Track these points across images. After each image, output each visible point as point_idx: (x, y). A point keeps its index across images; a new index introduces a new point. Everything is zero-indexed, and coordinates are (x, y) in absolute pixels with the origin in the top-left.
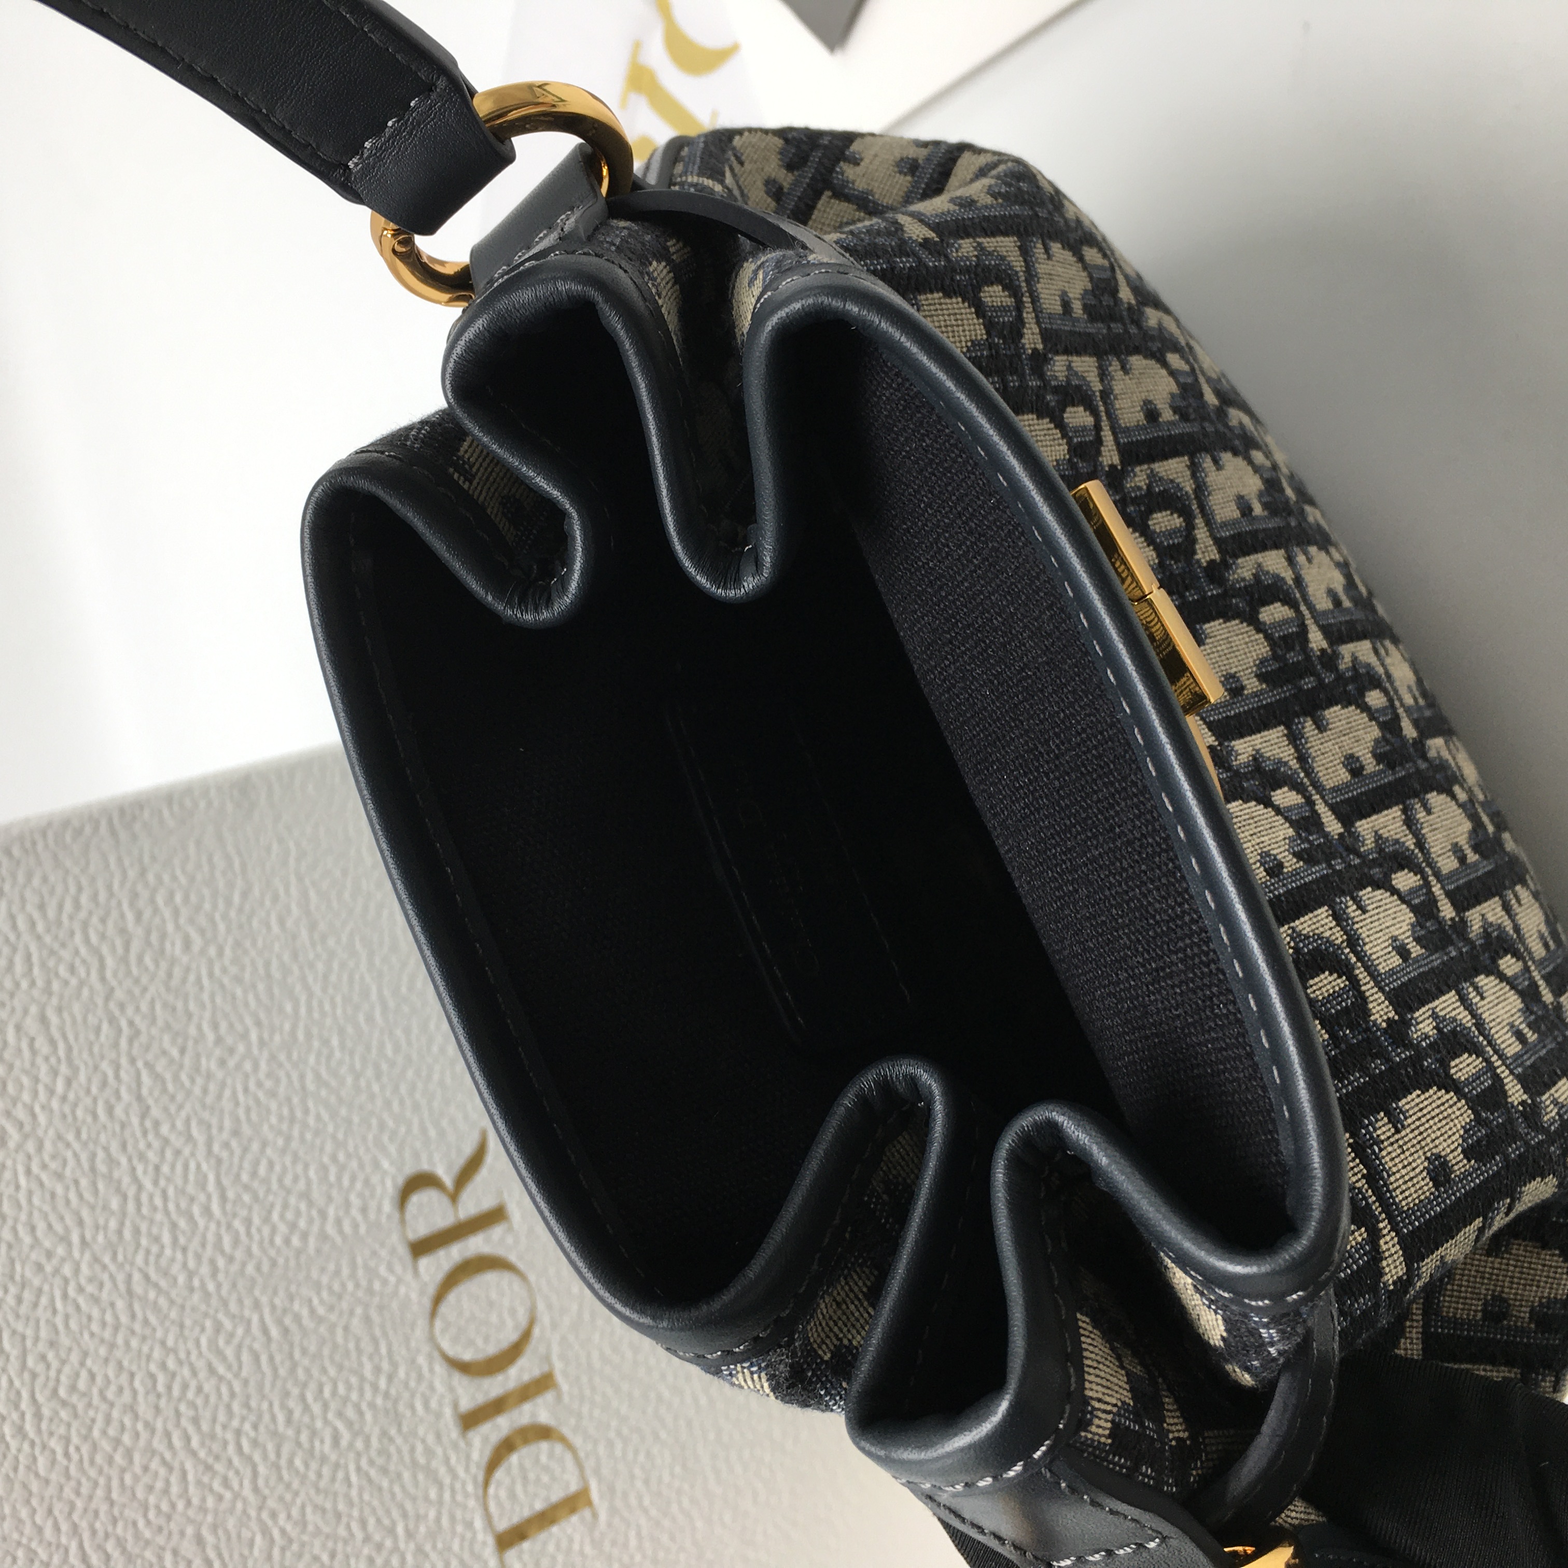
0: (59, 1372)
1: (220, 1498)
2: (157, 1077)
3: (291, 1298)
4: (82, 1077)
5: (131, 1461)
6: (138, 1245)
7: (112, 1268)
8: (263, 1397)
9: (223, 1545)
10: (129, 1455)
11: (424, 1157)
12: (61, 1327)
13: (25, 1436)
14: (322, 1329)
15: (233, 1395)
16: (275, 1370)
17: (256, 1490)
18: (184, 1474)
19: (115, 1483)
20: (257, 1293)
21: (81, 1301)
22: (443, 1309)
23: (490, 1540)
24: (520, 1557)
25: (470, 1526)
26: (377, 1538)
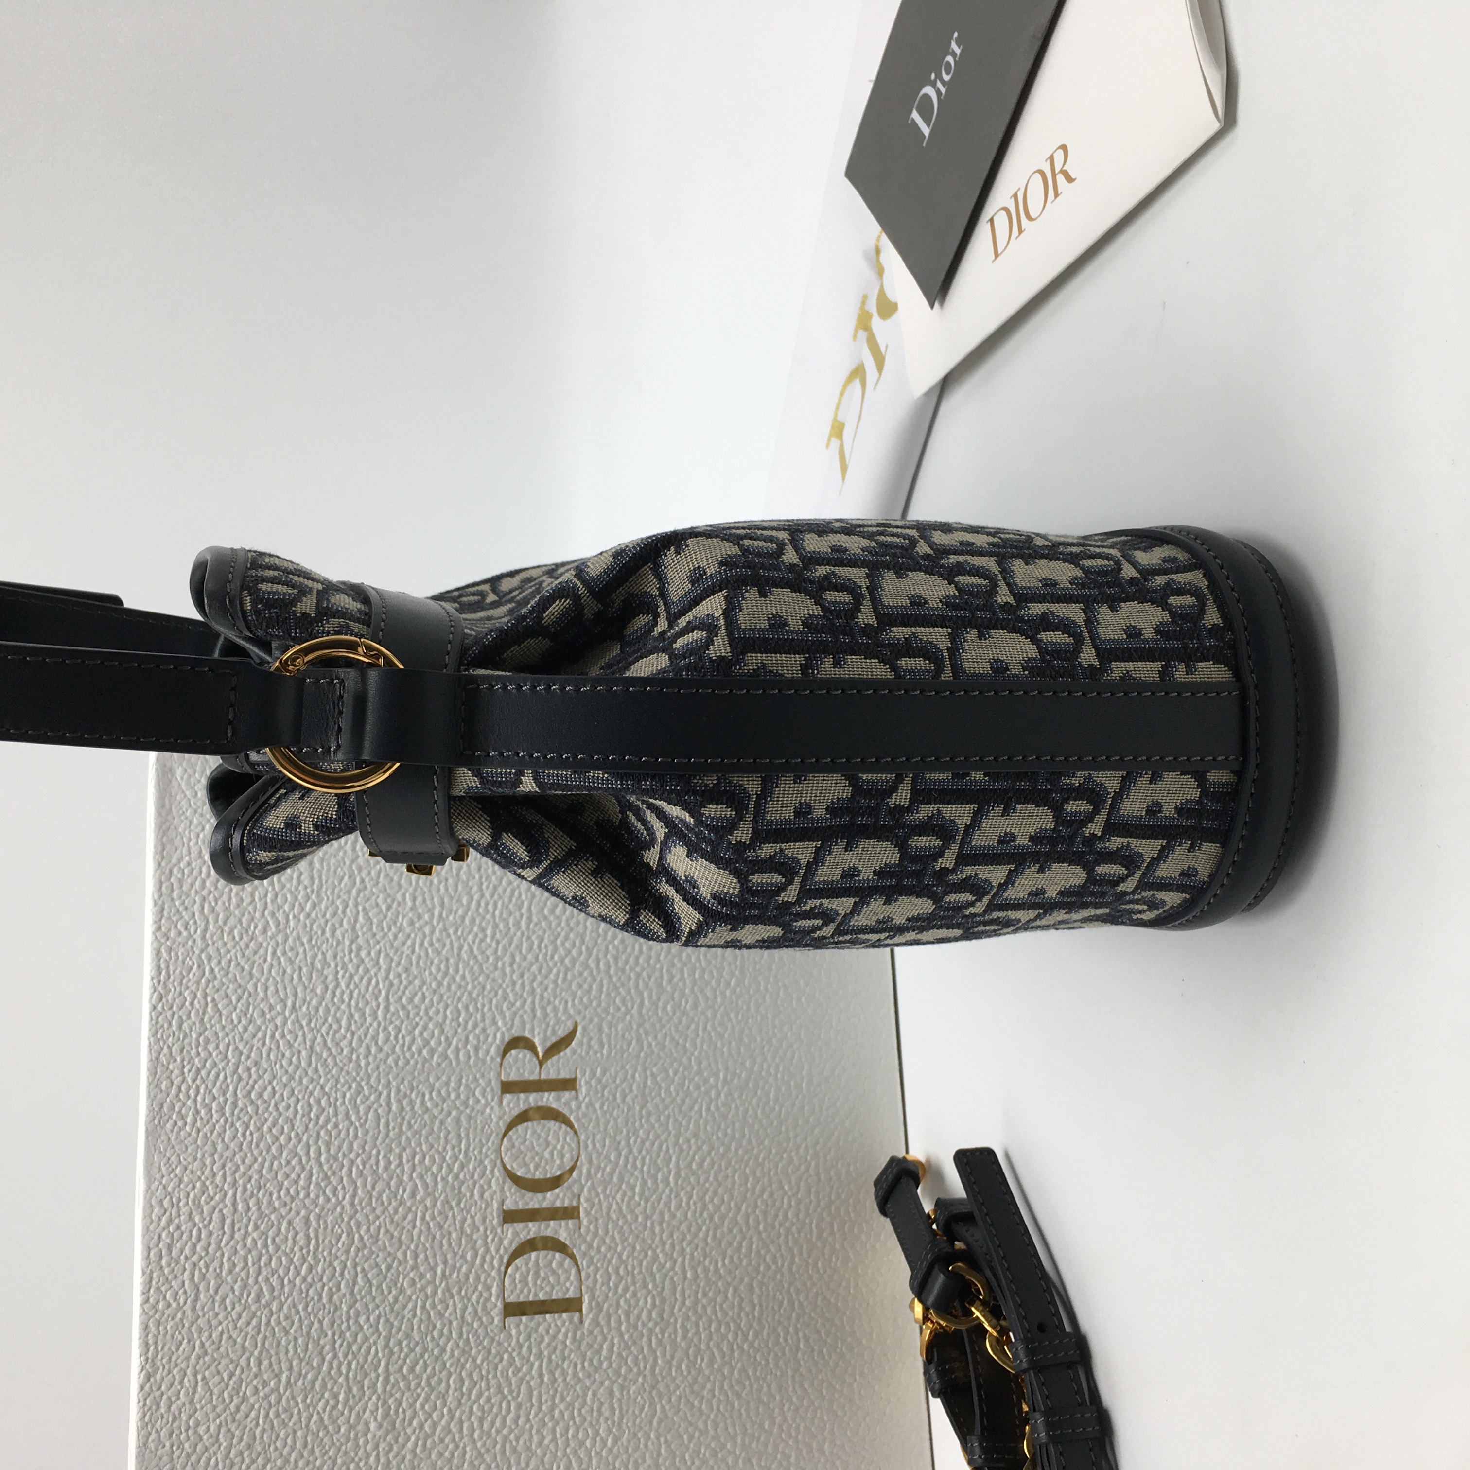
0: (255, 1082)
1: (328, 1200)
2: (369, 920)
3: (412, 1089)
4: (323, 906)
5: (281, 1154)
6: (326, 1021)
7: (306, 1028)
8: (375, 1146)
9: (321, 1231)
10: (281, 1148)
11: (528, 1026)
12: (265, 1055)
14: (426, 1117)
15: (356, 1136)
16: (388, 1132)
17: (352, 1204)
18: (311, 1175)
19: (267, 1164)
20: (391, 1077)
21: (281, 1043)
22: (512, 1133)
23: (500, 1304)
24: (518, 1326)
25: (488, 1288)
26: (422, 1269)
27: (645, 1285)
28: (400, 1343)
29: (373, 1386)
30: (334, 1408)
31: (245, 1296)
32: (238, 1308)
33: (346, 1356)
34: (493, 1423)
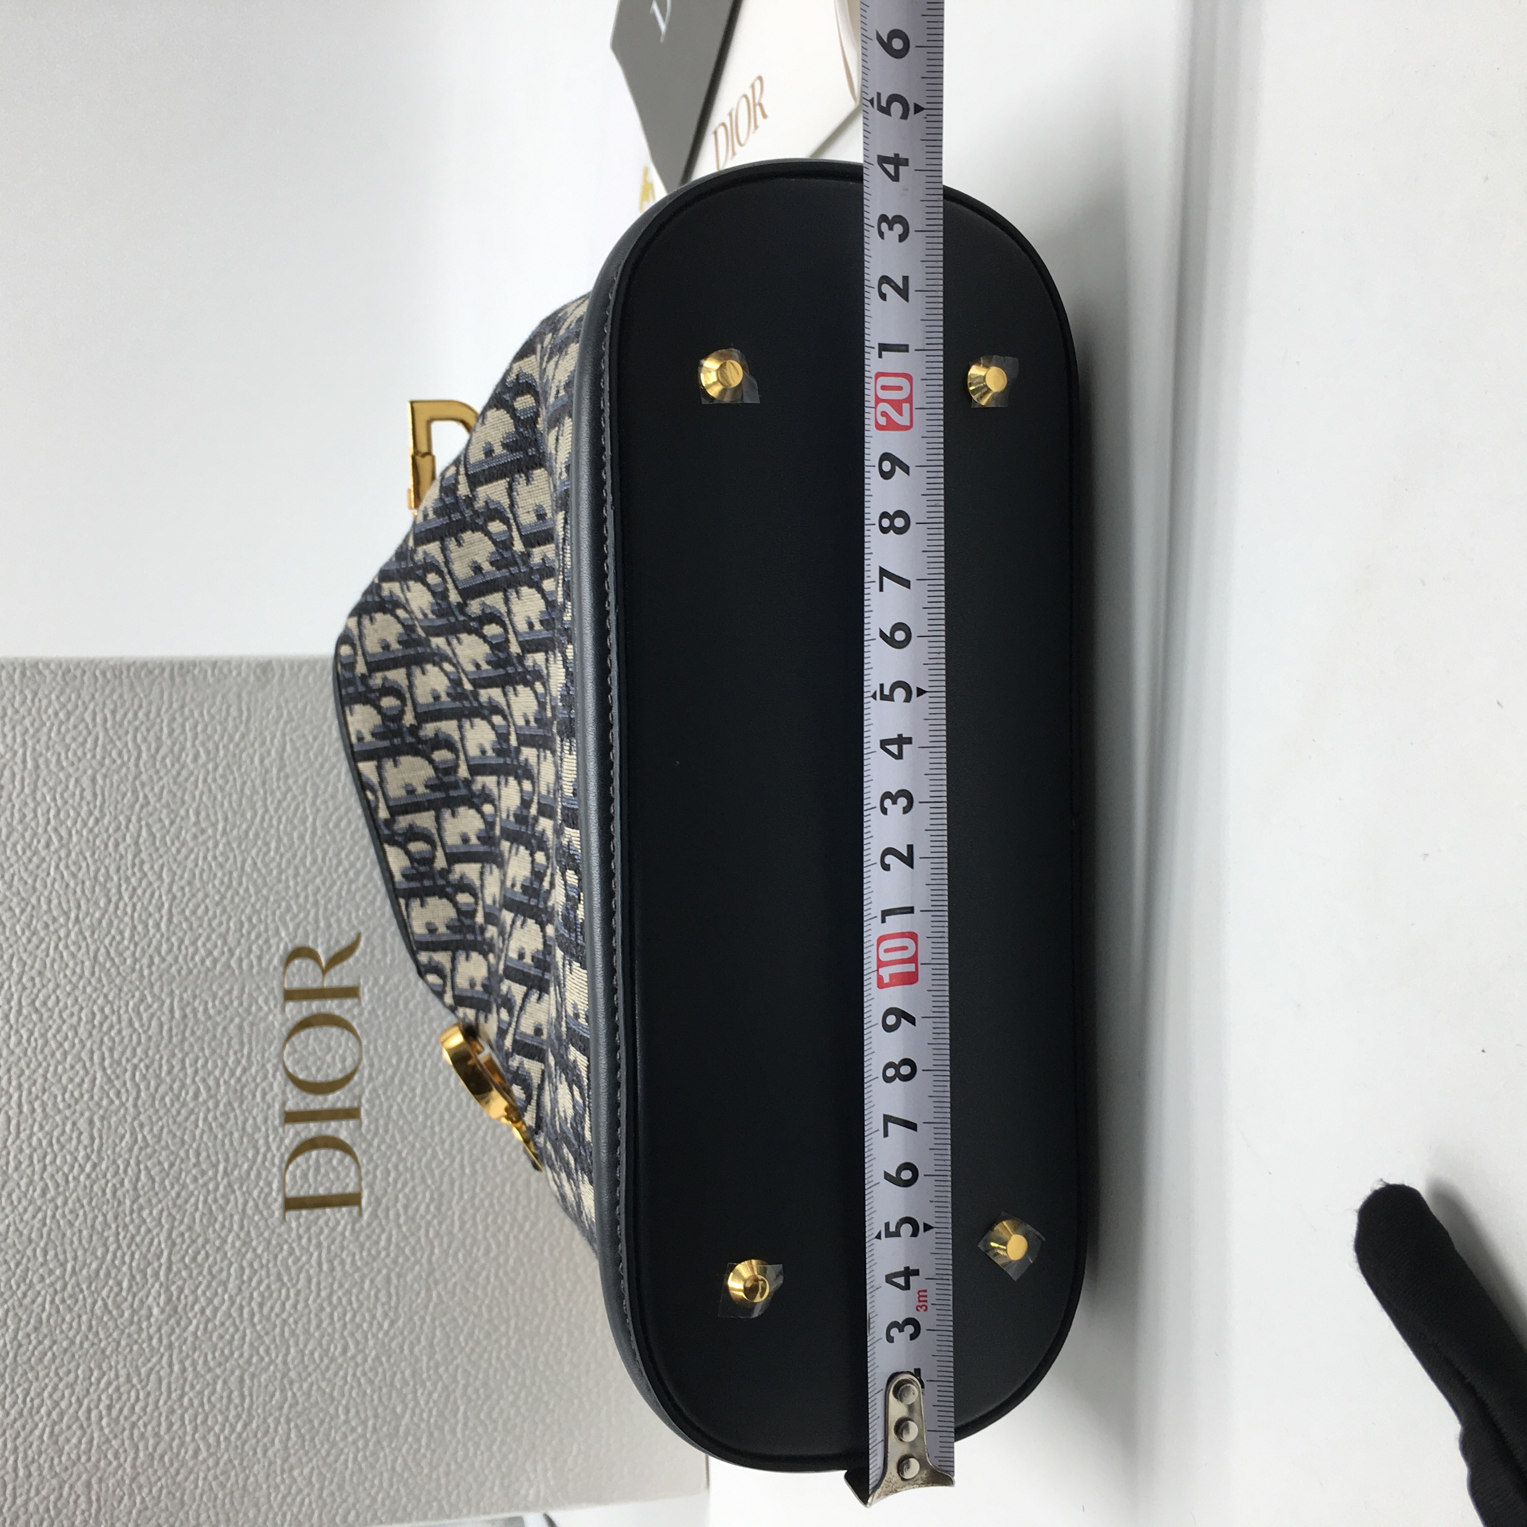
0: (39, 991)
1: (112, 1102)
2: (152, 835)
3: (195, 997)
4: (106, 821)
5: (65, 1058)
6: (109, 932)
7: (89, 940)
8: (158, 1051)
9: (104, 1131)
10: (65, 1054)
11: (311, 937)
12: (48, 965)
13: (8, 1021)
14: (209, 1024)
15: (139, 1042)
16: (171, 1037)
17: (135, 1106)
18: (94, 1079)
19: (51, 1069)
20: (174, 986)
21: (65, 954)
22: (294, 1039)
23: (280, 1199)
24: (298, 1218)
25: (269, 1184)
26: (204, 1166)
27: (423, 1179)
28: (182, 1235)
29: (156, 1275)
30: (117, 1294)
31: (31, 1191)
32: (24, 1203)
33: (129, 1247)
34: (272, 1308)
